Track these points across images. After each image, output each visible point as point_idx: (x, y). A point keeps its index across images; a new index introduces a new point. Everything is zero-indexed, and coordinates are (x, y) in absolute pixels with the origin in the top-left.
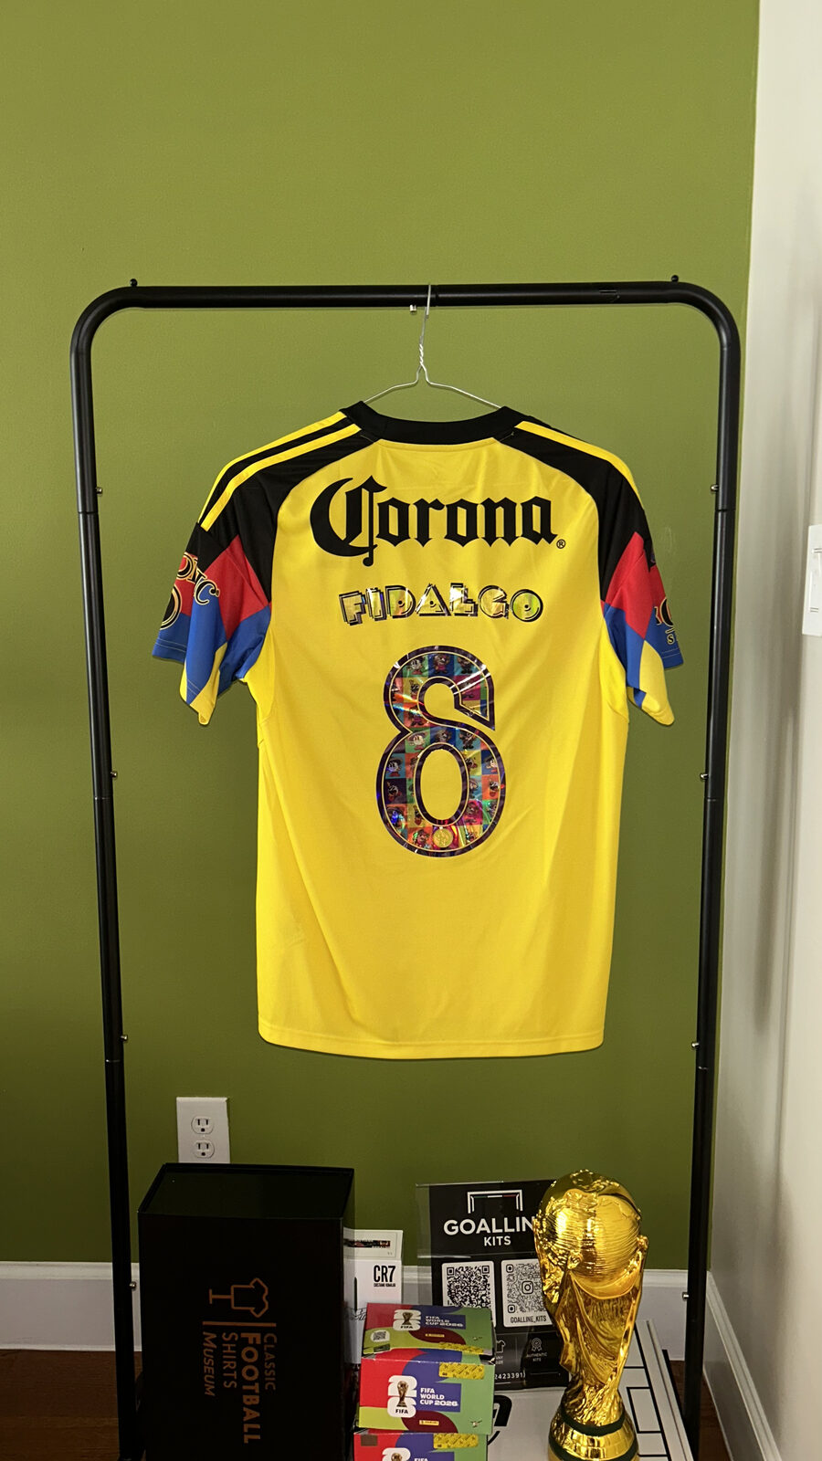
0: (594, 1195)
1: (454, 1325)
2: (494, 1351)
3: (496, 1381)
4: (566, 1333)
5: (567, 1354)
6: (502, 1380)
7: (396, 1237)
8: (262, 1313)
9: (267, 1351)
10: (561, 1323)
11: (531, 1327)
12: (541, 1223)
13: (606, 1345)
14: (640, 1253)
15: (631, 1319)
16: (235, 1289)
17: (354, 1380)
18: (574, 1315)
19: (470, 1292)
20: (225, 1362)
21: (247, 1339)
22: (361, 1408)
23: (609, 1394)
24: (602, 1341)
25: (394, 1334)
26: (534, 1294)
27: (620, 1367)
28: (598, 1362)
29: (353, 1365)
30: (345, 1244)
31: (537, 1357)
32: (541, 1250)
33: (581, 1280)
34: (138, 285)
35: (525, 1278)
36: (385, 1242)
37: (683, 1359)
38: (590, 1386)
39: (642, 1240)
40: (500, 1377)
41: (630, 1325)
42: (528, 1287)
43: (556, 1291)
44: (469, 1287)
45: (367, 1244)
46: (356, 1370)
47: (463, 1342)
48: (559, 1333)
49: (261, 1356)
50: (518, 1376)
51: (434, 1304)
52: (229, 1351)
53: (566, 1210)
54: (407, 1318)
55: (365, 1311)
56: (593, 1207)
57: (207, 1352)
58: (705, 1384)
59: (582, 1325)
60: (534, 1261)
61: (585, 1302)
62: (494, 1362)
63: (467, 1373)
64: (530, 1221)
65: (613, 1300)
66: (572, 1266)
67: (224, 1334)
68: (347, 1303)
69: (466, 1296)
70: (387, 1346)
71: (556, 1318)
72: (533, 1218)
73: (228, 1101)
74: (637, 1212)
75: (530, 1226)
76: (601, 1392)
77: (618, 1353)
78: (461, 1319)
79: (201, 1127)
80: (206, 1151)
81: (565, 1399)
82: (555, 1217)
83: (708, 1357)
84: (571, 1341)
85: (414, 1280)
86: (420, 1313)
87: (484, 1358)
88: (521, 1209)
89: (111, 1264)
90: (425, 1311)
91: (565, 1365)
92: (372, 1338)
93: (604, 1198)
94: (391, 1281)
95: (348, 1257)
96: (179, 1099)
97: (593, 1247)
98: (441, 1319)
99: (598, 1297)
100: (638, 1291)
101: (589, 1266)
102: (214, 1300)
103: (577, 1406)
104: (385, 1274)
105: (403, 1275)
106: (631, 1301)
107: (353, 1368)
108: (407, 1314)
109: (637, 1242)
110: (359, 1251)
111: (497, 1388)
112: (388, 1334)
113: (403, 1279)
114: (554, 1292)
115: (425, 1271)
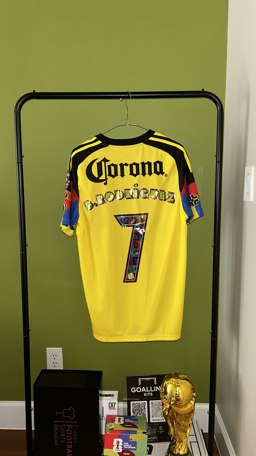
0: (179, 380)
1: (134, 422)
2: (147, 431)
3: (148, 440)
4: (170, 424)
5: (170, 431)
6: (150, 440)
7: (116, 393)
8: (73, 418)
9: (74, 431)
10: (169, 421)
11: (159, 422)
12: (162, 389)
13: (183, 428)
14: (194, 399)
15: (191, 420)
16: (64, 410)
17: (102, 440)
18: (173, 418)
19: (140, 411)
20: (61, 434)
21: (68, 427)
22: (104, 449)
23: (184, 444)
24: (182, 427)
25: (115, 425)
26: (160, 411)
27: (188, 435)
28: (181, 434)
29: (102, 435)
30: (100, 395)
31: (161, 432)
32: (162, 397)
33: (175, 407)
34: (36, 92)
35: (157, 406)
36: (112, 395)
37: (208, 432)
38: (178, 442)
39: (194, 394)
40: (149, 439)
41: (191, 422)
42: (158, 409)
43: (167, 411)
44: (139, 409)
45: (106, 396)
46: (103, 436)
47: (137, 428)
48: (168, 424)
49: (73, 432)
50: (155, 438)
51: (128, 415)
52: (62, 431)
53: (170, 385)
54: (119, 420)
55: (106, 417)
56: (179, 383)
57: (55, 431)
58: (215, 440)
59: (175, 422)
60: (160, 401)
61: (176, 415)
62: (147, 434)
63: (139, 438)
64: (159, 388)
65: (185, 414)
66: (172, 403)
67: (61, 425)
68: (100, 415)
69: (138, 412)
70: (113, 429)
71: (167, 420)
72: (160, 387)
73: (62, 349)
74: (192, 385)
75: (159, 390)
76: (181, 444)
77: (187, 431)
78: (137, 420)
79: (54, 357)
80: (55, 365)
81: (170, 446)
82: (167, 387)
83: (216, 431)
84: (172, 427)
85: (121, 407)
86: (123, 418)
87: (144, 433)
88: (156, 384)
89: (25, 402)
90: (125, 417)
91: (170, 435)
92: (108, 426)
93: (182, 381)
94: (114, 407)
95: (101, 400)
96: (47, 348)
97: (179, 397)
98: (130, 420)
99: (181, 413)
100: (193, 411)
101: (178, 403)
102: (57, 414)
103: (174, 448)
104: (112, 405)
105: (118, 405)
106: (191, 414)
107: (102, 436)
108: (119, 418)
109: (193, 395)
110: (104, 398)
111: (148, 442)
112: (113, 425)
113: (118, 406)
114: (166, 412)
115: (125, 404)
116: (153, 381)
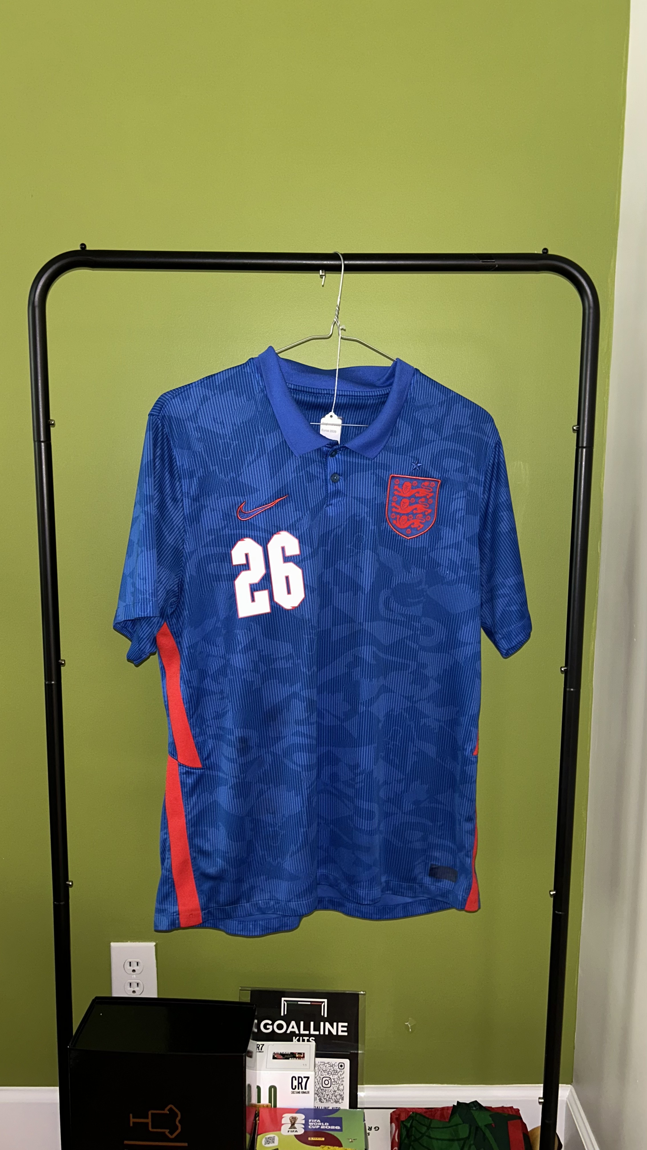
1: (333, 1127)
8: (175, 1135)
25: (281, 1137)
26: (331, 1088)
35: (325, 1074)
42: (327, 1082)
47: (340, 1145)
78: (338, 1121)
86: (303, 1117)
88: (326, 1016)
92: (263, 1143)
98: (321, 1121)
102: (134, 1123)
108: (292, 1118)
112: (277, 1139)
116: (319, 1006)
